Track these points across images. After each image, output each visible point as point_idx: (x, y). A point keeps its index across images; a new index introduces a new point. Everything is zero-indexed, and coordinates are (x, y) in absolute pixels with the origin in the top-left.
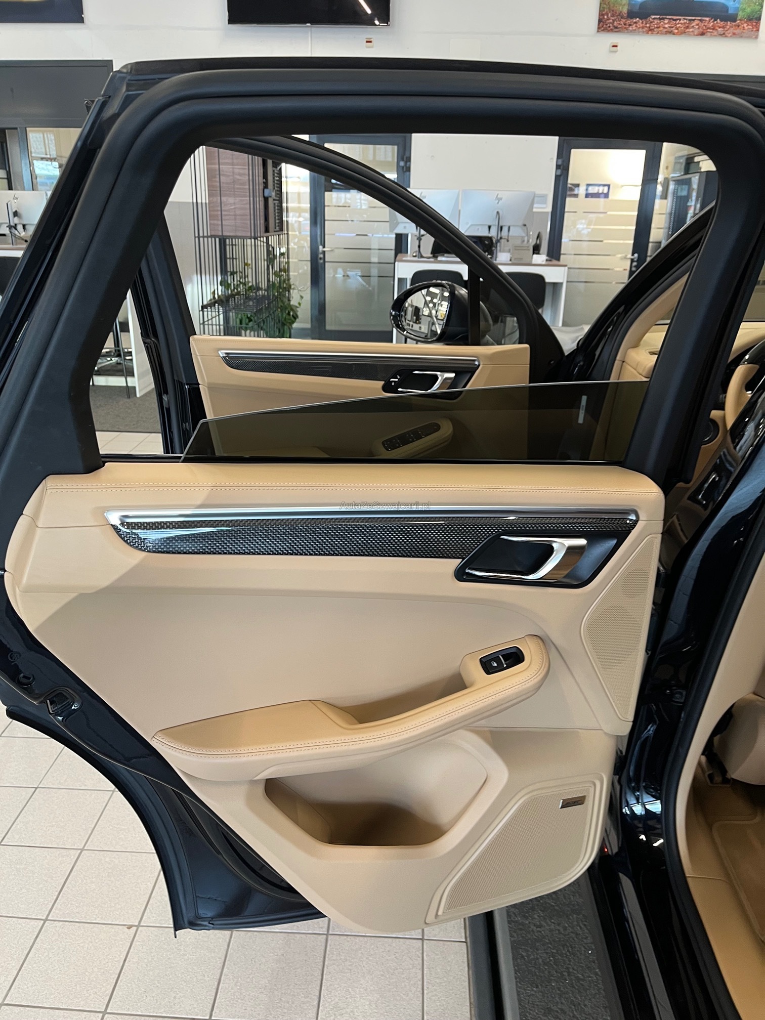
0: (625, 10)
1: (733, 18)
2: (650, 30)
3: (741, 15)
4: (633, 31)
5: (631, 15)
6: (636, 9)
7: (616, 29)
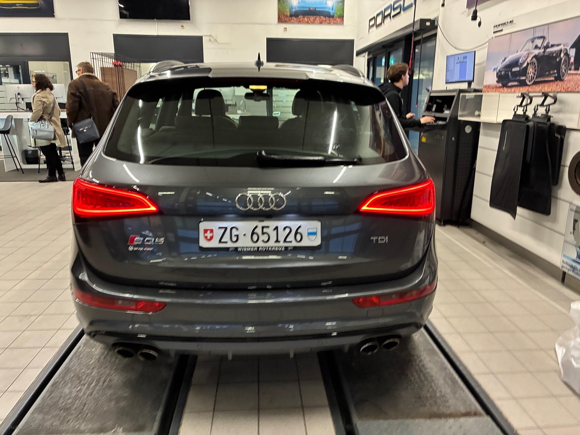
0: (289, 14)
1: (333, 17)
2: (300, 22)
3: (335, 15)
4: (293, 23)
5: (291, 16)
6: (293, 14)
7: (285, 22)
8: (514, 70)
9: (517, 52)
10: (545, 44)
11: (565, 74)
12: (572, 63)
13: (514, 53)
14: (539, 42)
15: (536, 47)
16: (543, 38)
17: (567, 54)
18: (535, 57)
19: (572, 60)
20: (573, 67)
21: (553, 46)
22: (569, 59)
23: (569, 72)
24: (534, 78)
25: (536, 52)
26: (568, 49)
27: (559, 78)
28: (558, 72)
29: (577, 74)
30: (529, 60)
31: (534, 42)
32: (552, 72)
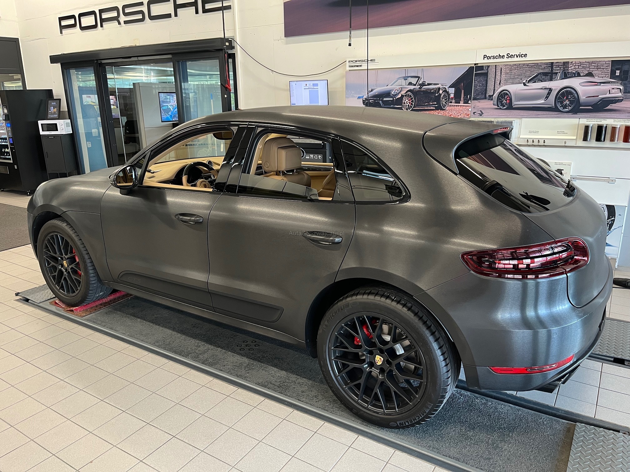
8: (385, 99)
9: (387, 86)
10: (421, 82)
11: (446, 106)
12: (452, 98)
13: (384, 86)
14: (414, 81)
15: (410, 84)
16: (419, 77)
17: (445, 91)
18: (410, 91)
19: (452, 96)
20: (453, 101)
21: (429, 84)
22: (449, 95)
23: (450, 104)
24: (411, 106)
25: (412, 87)
26: (447, 88)
27: (439, 108)
28: (439, 102)
29: (458, 106)
30: (403, 93)
31: (407, 79)
32: (431, 103)
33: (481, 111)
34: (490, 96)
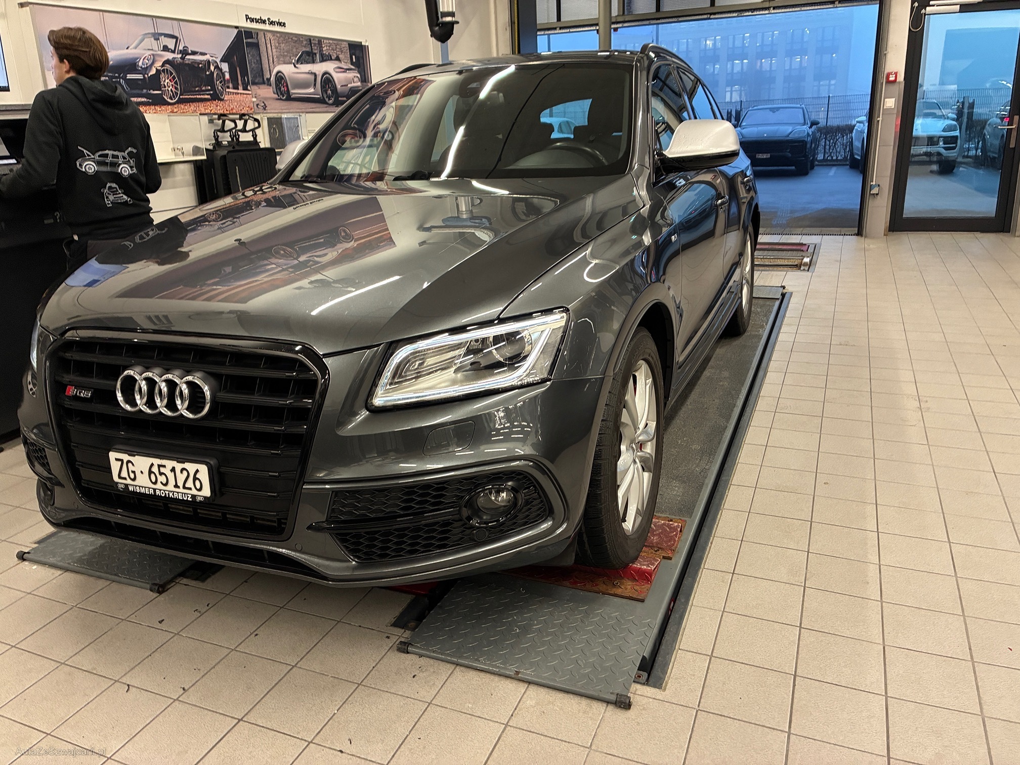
8: (129, 76)
9: (127, 48)
10: (181, 48)
11: (223, 93)
12: (228, 80)
13: (123, 49)
14: (171, 43)
15: (166, 48)
16: (176, 38)
17: (217, 67)
18: (167, 62)
19: (227, 76)
20: (231, 85)
21: (194, 53)
22: (223, 74)
23: (227, 90)
24: (177, 94)
25: (170, 56)
26: (218, 61)
27: (216, 97)
28: (213, 88)
29: (238, 93)
30: (158, 64)
31: (159, 39)
32: (204, 88)
33: (263, 102)
34: (267, 79)
